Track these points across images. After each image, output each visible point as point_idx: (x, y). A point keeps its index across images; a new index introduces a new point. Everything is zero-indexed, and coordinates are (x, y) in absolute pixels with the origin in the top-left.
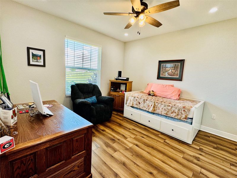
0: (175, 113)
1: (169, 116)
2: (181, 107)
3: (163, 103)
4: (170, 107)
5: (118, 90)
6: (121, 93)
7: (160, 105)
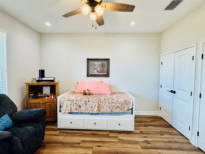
0: (119, 108)
1: (114, 112)
2: (123, 102)
3: (106, 101)
4: (114, 104)
5: (40, 95)
6: (47, 99)
7: (103, 103)
